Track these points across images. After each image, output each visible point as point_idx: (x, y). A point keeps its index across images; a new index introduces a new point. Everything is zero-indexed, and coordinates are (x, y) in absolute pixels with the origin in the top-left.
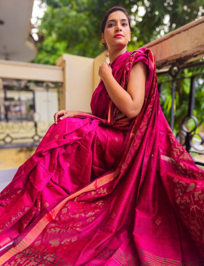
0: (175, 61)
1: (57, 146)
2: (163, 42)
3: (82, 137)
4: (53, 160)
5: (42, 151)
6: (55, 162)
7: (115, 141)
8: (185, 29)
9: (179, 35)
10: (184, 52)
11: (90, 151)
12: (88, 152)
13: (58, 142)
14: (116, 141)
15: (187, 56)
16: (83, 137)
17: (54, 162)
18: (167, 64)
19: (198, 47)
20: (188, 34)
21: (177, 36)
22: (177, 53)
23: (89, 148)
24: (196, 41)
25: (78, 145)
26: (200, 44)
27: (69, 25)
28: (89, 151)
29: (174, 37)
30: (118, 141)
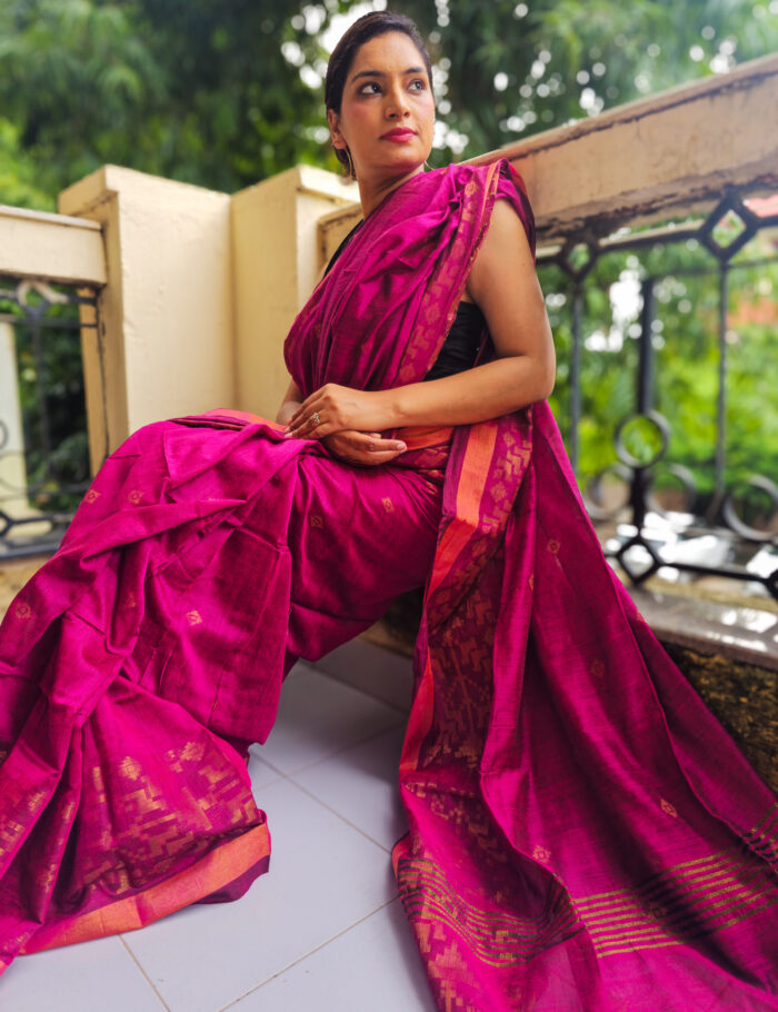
0: (581, 224)
1: (141, 530)
2: (542, 154)
3: (242, 497)
4: (131, 596)
5: (77, 555)
6: (136, 601)
7: (384, 510)
8: (628, 116)
9: (604, 133)
10: (624, 194)
11: (284, 551)
12: (278, 553)
13: (147, 516)
14: (387, 510)
15: (625, 209)
16: (249, 498)
17: (134, 605)
18: (553, 230)
19: (678, 180)
20: (638, 135)
21: (594, 135)
22: (598, 197)
23: (279, 541)
24: (671, 162)
25: (231, 531)
26: (683, 173)
27: (57, 52)
28: (282, 553)
29: (583, 140)
30: (392, 508)
